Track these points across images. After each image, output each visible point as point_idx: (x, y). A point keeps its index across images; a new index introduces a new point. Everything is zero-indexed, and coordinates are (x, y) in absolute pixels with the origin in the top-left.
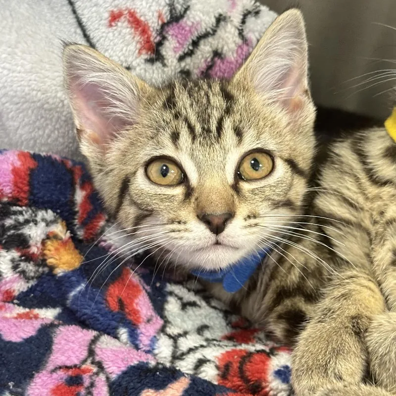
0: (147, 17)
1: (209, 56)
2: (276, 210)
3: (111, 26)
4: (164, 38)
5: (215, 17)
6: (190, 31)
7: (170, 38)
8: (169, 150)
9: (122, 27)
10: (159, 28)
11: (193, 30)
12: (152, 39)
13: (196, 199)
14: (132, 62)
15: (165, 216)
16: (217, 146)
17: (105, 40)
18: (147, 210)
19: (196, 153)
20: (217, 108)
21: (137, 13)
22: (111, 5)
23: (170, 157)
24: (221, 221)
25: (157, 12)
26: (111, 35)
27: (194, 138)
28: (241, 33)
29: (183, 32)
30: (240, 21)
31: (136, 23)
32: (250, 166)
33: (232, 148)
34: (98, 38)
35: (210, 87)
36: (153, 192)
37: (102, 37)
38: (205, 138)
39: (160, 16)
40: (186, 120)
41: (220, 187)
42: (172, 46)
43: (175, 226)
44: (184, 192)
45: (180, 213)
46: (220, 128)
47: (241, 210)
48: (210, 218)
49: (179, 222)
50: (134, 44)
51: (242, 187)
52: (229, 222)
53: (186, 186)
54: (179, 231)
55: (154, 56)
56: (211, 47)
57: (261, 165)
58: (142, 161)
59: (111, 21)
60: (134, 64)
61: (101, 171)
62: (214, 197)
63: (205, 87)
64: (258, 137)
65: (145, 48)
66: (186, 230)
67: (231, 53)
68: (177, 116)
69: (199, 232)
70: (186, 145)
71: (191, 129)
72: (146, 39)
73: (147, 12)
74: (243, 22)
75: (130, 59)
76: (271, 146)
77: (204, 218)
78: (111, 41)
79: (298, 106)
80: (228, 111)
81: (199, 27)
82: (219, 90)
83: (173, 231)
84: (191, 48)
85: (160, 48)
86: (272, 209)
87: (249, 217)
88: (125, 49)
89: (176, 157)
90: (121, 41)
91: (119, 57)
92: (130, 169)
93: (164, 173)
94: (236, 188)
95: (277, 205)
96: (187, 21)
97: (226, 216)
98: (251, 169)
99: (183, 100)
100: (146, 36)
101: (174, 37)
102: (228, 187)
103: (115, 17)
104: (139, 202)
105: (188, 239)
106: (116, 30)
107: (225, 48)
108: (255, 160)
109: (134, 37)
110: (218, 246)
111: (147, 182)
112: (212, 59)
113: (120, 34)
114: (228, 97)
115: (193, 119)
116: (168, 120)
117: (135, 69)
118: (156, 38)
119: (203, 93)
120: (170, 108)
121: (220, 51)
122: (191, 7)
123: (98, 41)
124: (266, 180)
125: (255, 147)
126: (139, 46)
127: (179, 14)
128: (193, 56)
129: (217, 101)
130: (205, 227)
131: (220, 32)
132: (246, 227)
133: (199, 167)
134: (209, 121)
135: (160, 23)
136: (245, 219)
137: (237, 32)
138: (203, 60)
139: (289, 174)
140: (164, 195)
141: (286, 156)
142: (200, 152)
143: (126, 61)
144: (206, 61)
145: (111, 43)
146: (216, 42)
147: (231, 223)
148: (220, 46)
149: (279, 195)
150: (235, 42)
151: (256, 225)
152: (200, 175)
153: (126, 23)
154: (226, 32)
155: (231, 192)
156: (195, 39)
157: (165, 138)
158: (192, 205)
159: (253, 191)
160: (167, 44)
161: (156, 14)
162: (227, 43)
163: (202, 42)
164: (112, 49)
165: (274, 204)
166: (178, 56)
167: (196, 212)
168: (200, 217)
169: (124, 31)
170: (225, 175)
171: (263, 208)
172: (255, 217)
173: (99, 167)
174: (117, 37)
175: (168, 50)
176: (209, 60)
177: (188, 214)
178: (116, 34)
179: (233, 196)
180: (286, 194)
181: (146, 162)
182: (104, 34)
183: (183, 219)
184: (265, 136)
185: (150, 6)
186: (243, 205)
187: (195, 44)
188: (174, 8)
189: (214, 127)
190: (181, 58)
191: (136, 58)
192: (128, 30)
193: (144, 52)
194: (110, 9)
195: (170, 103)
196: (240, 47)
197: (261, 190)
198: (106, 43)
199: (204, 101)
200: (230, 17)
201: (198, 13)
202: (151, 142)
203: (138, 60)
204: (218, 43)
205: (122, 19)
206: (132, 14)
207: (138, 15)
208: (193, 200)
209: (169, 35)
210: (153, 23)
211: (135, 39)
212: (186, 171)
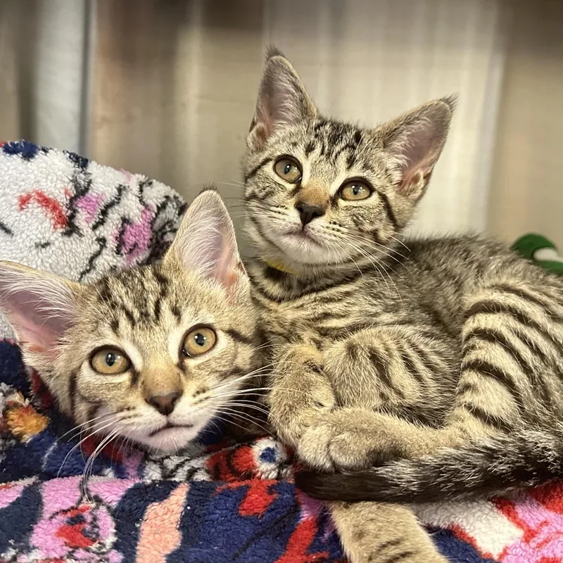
0: (55, 195)
1: (119, 223)
2: (225, 380)
3: (22, 209)
4: (75, 211)
5: (116, 187)
6: (97, 202)
7: (80, 210)
8: (110, 339)
9: (33, 207)
10: (68, 202)
11: (99, 200)
12: (64, 213)
13: (143, 383)
14: (49, 238)
15: (114, 405)
16: (157, 329)
17: (19, 224)
18: (95, 402)
19: (137, 338)
20: (152, 292)
21: (44, 192)
22: (18, 191)
23: (112, 346)
24: (170, 401)
25: (63, 188)
26: (23, 217)
27: (133, 324)
28: (141, 200)
29: (91, 203)
30: (138, 190)
31: (45, 201)
32: (195, 342)
33: (172, 328)
34: (12, 222)
35: (143, 274)
36: (99, 382)
37: (16, 220)
38: (144, 322)
39: (66, 193)
40: (123, 308)
41: (165, 368)
42: (84, 217)
43: (125, 413)
44: (131, 377)
45: (127, 399)
46: (157, 311)
47: (189, 387)
48: (157, 400)
49: (128, 409)
50: (48, 220)
51: (187, 365)
52: (177, 401)
53: (131, 372)
54: (130, 417)
55: (68, 228)
56: (119, 214)
57: (205, 338)
58: (86, 354)
59: (20, 205)
60: (52, 238)
61: (51, 376)
62: (159, 378)
63: (138, 275)
64: (196, 314)
65: (59, 223)
66: (136, 416)
67: (137, 219)
68: (113, 306)
69: (148, 416)
70: (126, 331)
71: (129, 316)
72: (58, 214)
73: (53, 190)
74: (141, 191)
75: (47, 235)
76: (210, 320)
77: (153, 402)
78: (25, 222)
79: (233, 280)
80: (164, 293)
81: (104, 197)
82: (152, 275)
83: (124, 418)
84: (101, 217)
85: (73, 221)
86: (221, 381)
87: (198, 393)
88: (40, 227)
89: (118, 345)
90: (35, 220)
91: (36, 235)
92: (75, 364)
93: (110, 363)
94: (182, 367)
95: (224, 376)
96: (91, 194)
97: (174, 396)
98: (196, 344)
99: (118, 290)
100: (58, 211)
101: (84, 209)
102: (173, 367)
103: (24, 201)
104: (87, 395)
105: (139, 424)
106: (27, 212)
107: (131, 214)
108: (198, 335)
109: (46, 215)
110: (171, 429)
111: (93, 373)
112: (122, 225)
113: (32, 215)
114: (162, 280)
115: (130, 305)
116: (106, 312)
117: (54, 244)
118: (67, 212)
119: (136, 280)
120: (105, 299)
121: (127, 217)
122: (93, 181)
123: (12, 226)
124: (210, 354)
125: (195, 324)
126: (53, 222)
127: (83, 188)
128: (105, 224)
129: (152, 285)
130: (154, 409)
131: (124, 201)
132: (196, 403)
133: (141, 350)
134: (146, 306)
135: (68, 198)
136: (194, 396)
137: (138, 200)
138: (114, 227)
139: (232, 344)
140: (110, 384)
141: (227, 327)
142: (142, 337)
143: (44, 238)
144: (117, 228)
145: (26, 224)
146: (122, 209)
147: (180, 401)
148: (126, 212)
149: (224, 366)
150: (138, 208)
151: (207, 398)
152: (144, 359)
153: (36, 204)
154: (128, 199)
155: (177, 370)
156: (103, 208)
157: (106, 329)
158: (140, 389)
159: (199, 367)
160: (78, 215)
161: (63, 191)
162: (132, 209)
163: (110, 211)
164: (28, 229)
165: (222, 375)
166: (91, 225)
167: (143, 396)
168: (148, 400)
169: (36, 211)
170: (168, 355)
171: (211, 381)
172: (204, 391)
173: (48, 374)
174: (30, 218)
175: (80, 221)
176: (120, 226)
177: (136, 399)
178: (29, 215)
179: (179, 374)
180: (232, 363)
181: (89, 354)
182: (17, 218)
183: (131, 405)
184: (204, 311)
185: (55, 185)
186: (191, 382)
187: (104, 213)
188: (78, 183)
189: (151, 311)
190: (95, 228)
191: (53, 233)
192: (40, 209)
193: (59, 226)
194: (19, 194)
195: (106, 295)
196: (143, 212)
197: (206, 364)
198: (20, 225)
199: (139, 287)
200: (129, 187)
201: (100, 185)
202: (91, 335)
203: (55, 235)
204: (125, 209)
205: (32, 201)
206: (40, 195)
207: (46, 194)
208: (140, 384)
209: (79, 207)
210: (61, 199)
211: (48, 215)
212: (130, 357)
